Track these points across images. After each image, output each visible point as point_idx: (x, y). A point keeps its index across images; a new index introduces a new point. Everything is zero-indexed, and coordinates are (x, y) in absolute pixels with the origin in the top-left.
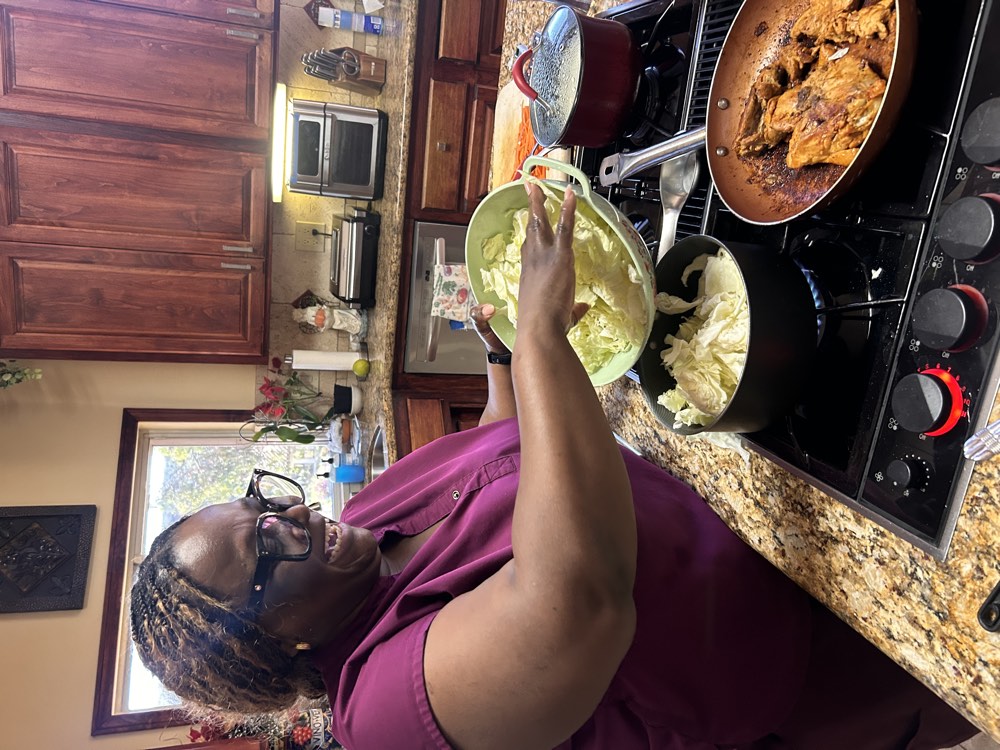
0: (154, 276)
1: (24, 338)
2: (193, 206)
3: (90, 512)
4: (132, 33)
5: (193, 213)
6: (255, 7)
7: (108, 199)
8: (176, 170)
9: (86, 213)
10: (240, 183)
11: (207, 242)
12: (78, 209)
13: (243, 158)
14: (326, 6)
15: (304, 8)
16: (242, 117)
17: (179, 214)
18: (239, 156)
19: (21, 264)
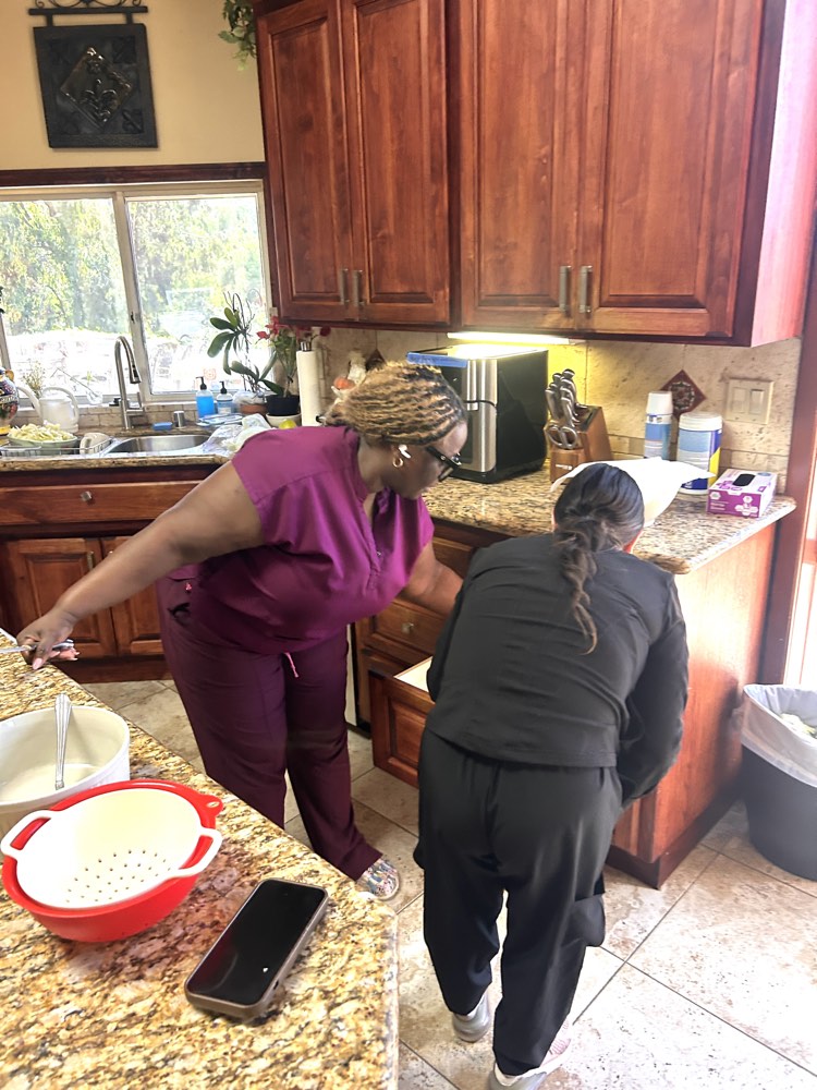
0: (330, 188)
1: (267, 45)
2: (392, 232)
3: (150, 141)
4: (556, 130)
5: (386, 231)
6: (601, 306)
7: (388, 125)
8: (423, 207)
9: (373, 97)
10: (419, 289)
11: (364, 251)
12: (375, 89)
13: (441, 293)
14: (674, 402)
15: (682, 371)
16: (482, 291)
17: (383, 215)
18: (444, 288)
19: (324, 26)
